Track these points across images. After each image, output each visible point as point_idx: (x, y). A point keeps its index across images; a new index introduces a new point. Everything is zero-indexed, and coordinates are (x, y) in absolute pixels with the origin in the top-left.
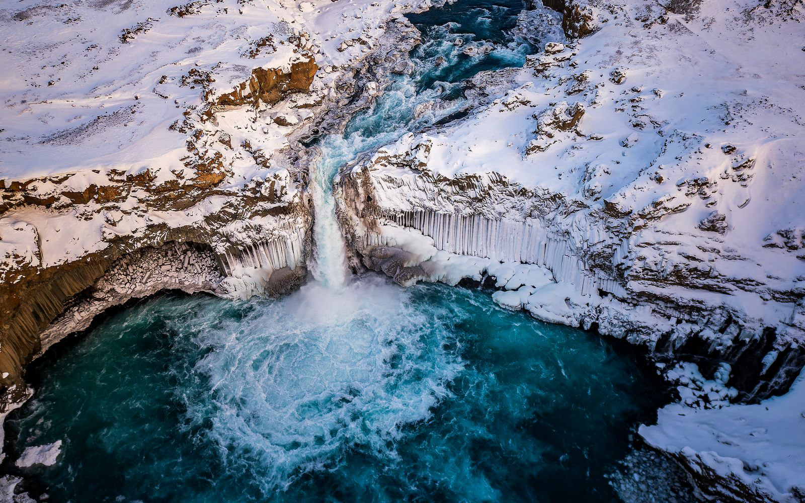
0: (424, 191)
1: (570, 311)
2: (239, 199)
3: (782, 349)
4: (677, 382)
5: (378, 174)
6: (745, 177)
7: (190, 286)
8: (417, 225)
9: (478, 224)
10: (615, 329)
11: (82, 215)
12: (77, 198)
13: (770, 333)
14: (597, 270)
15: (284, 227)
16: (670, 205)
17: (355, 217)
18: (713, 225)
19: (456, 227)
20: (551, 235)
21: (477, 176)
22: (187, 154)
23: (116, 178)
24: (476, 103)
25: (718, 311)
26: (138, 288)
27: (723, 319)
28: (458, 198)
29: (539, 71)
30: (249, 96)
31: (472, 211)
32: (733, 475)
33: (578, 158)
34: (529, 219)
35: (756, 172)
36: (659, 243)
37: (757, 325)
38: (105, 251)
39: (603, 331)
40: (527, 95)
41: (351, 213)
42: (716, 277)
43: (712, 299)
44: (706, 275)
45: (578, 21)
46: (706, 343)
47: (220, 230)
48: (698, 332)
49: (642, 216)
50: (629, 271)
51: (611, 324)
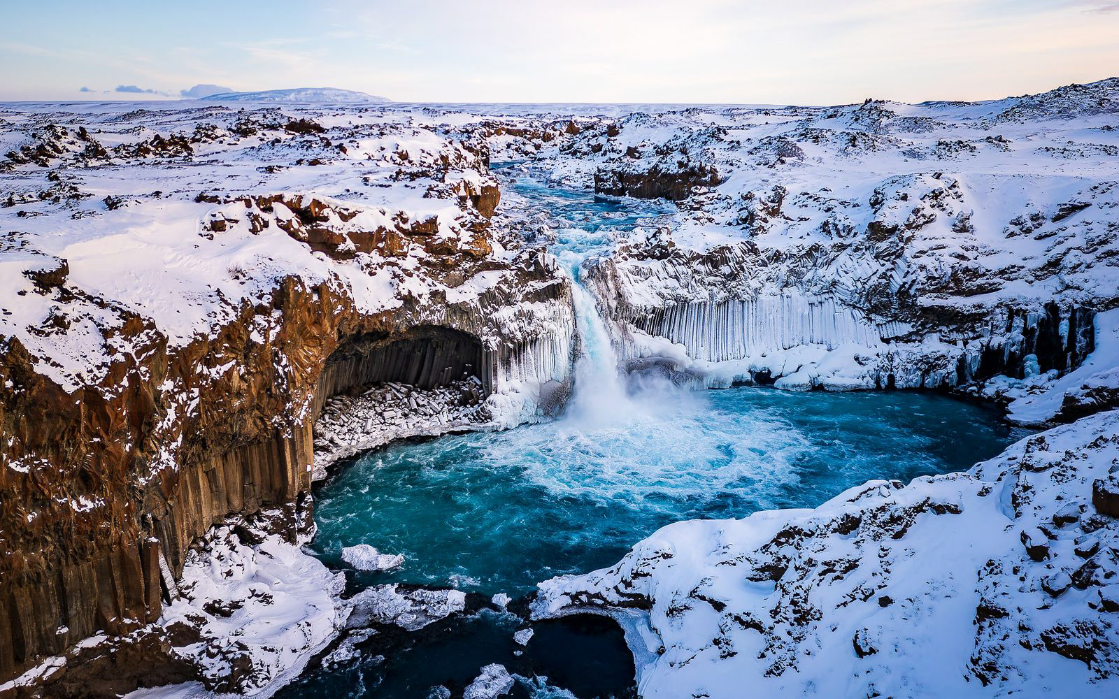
0: (676, 277)
1: (864, 370)
2: (513, 273)
3: (1068, 315)
4: (999, 393)
5: (625, 267)
6: (959, 194)
7: (431, 428)
8: (666, 332)
9: (733, 311)
10: (911, 377)
11: (368, 266)
12: (363, 242)
13: (1052, 308)
14: (873, 316)
15: (553, 318)
16: (925, 214)
18: (963, 226)
19: (710, 322)
20: (814, 299)
21: (729, 246)
23: (401, 225)
25: (998, 310)
26: (363, 439)
27: (1005, 317)
28: (711, 279)
31: (727, 294)
34: (785, 290)
35: (963, 191)
36: (931, 249)
37: (1038, 306)
42: (984, 275)
44: (976, 274)
46: (1000, 350)
47: (493, 316)
48: (988, 344)
50: (915, 287)
51: (906, 370)
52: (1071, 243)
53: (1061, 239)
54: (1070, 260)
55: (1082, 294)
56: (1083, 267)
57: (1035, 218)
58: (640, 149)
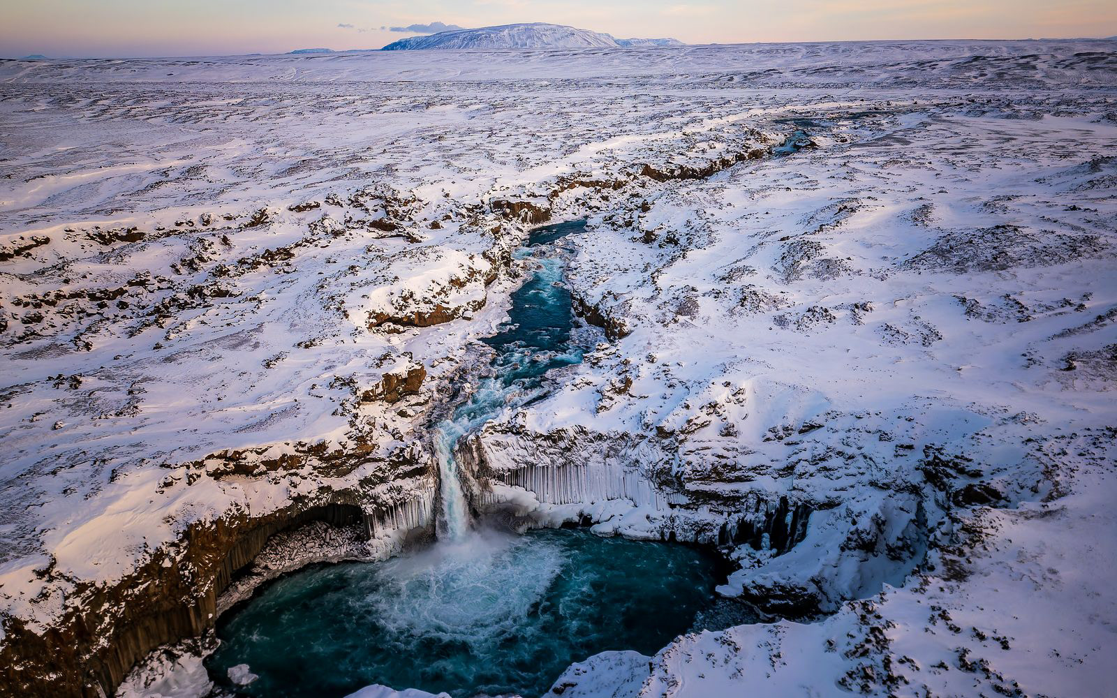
0: (525, 448)
1: (652, 526)
2: (386, 463)
3: (794, 509)
4: (739, 559)
5: (487, 440)
6: (741, 400)
7: (334, 557)
8: (521, 484)
9: (570, 472)
10: (688, 534)
11: (273, 479)
12: (272, 465)
13: (784, 500)
14: (664, 487)
15: (419, 488)
16: (699, 422)
17: (472, 478)
18: (728, 432)
19: (553, 478)
20: (626, 469)
21: (565, 429)
22: (350, 429)
23: (301, 449)
24: (552, 389)
25: (750, 496)
26: (287, 564)
27: (755, 501)
28: (552, 450)
29: (594, 364)
30: (380, 394)
31: (565, 460)
32: (775, 583)
33: (634, 410)
34: (607, 459)
35: (747, 396)
36: (698, 449)
37: (775, 498)
38: (289, 508)
39: (680, 538)
40: (590, 379)
41: (469, 475)
42: (741, 469)
43: (744, 488)
44: (734, 468)
45: (617, 328)
46: (750, 524)
47: (370, 492)
48: (743, 518)
49: (682, 432)
50: (684, 476)
51: (684, 530)
52: (803, 455)
53: (797, 451)
54: (799, 469)
55: (805, 495)
56: (807, 475)
57: (786, 429)
58: (656, 233)
